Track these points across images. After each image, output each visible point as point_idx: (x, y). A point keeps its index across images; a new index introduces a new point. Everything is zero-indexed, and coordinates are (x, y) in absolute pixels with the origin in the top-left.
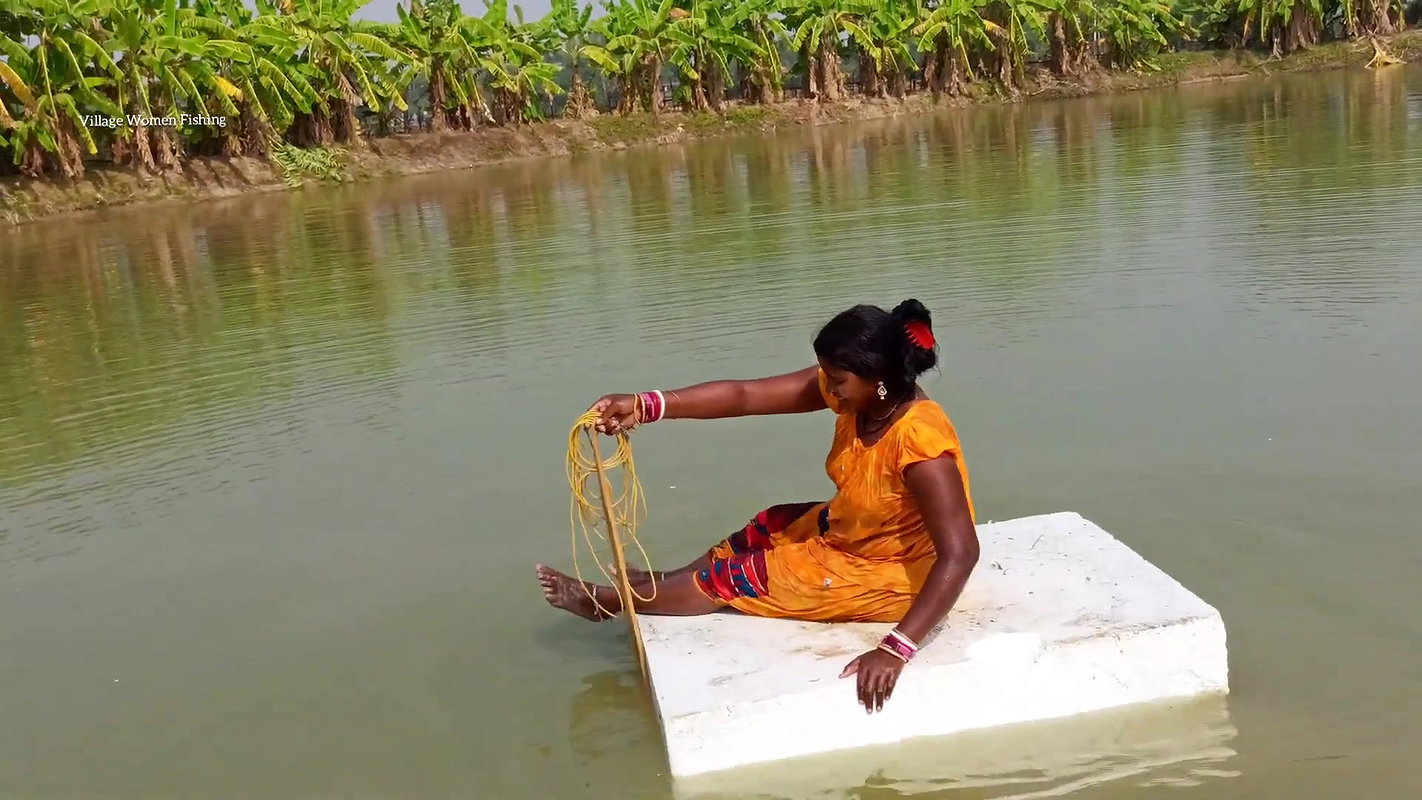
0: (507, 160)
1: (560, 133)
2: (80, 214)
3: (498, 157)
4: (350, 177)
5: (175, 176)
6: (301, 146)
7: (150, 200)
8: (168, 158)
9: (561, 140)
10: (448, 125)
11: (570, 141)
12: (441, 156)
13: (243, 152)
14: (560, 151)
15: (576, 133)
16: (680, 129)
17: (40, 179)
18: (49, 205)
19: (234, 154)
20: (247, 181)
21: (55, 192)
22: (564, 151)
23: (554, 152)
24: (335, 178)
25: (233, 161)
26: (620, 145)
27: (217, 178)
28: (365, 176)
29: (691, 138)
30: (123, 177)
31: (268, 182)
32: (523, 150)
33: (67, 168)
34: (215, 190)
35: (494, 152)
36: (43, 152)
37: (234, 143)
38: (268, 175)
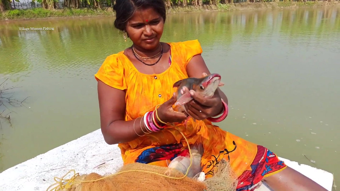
0: (259, 9)
1: (271, 4)
2: (185, 12)
3: (257, 8)
4: (229, 10)
5: (201, 7)
6: (222, 4)
7: (196, 11)
8: (200, 4)
9: (271, 6)
10: (249, 2)
11: (272, 6)
12: (247, 7)
13: (212, 4)
14: (270, 7)
15: (274, 4)
16: (296, 5)
17: (180, 6)
18: (180, 10)
19: (211, 4)
20: (212, 9)
21: (182, 8)
23: (268, 8)
24: (227, 10)
25: (211, 5)
26: (282, 7)
27: (207, 8)
28: (232, 10)
29: (297, 7)
30: (192, 7)
31: (215, 10)
32: (263, 7)
33: (184, 4)
34: (207, 10)
35: (257, 7)
36: (181, 1)
37: (211, 2)
38: (216, 8)
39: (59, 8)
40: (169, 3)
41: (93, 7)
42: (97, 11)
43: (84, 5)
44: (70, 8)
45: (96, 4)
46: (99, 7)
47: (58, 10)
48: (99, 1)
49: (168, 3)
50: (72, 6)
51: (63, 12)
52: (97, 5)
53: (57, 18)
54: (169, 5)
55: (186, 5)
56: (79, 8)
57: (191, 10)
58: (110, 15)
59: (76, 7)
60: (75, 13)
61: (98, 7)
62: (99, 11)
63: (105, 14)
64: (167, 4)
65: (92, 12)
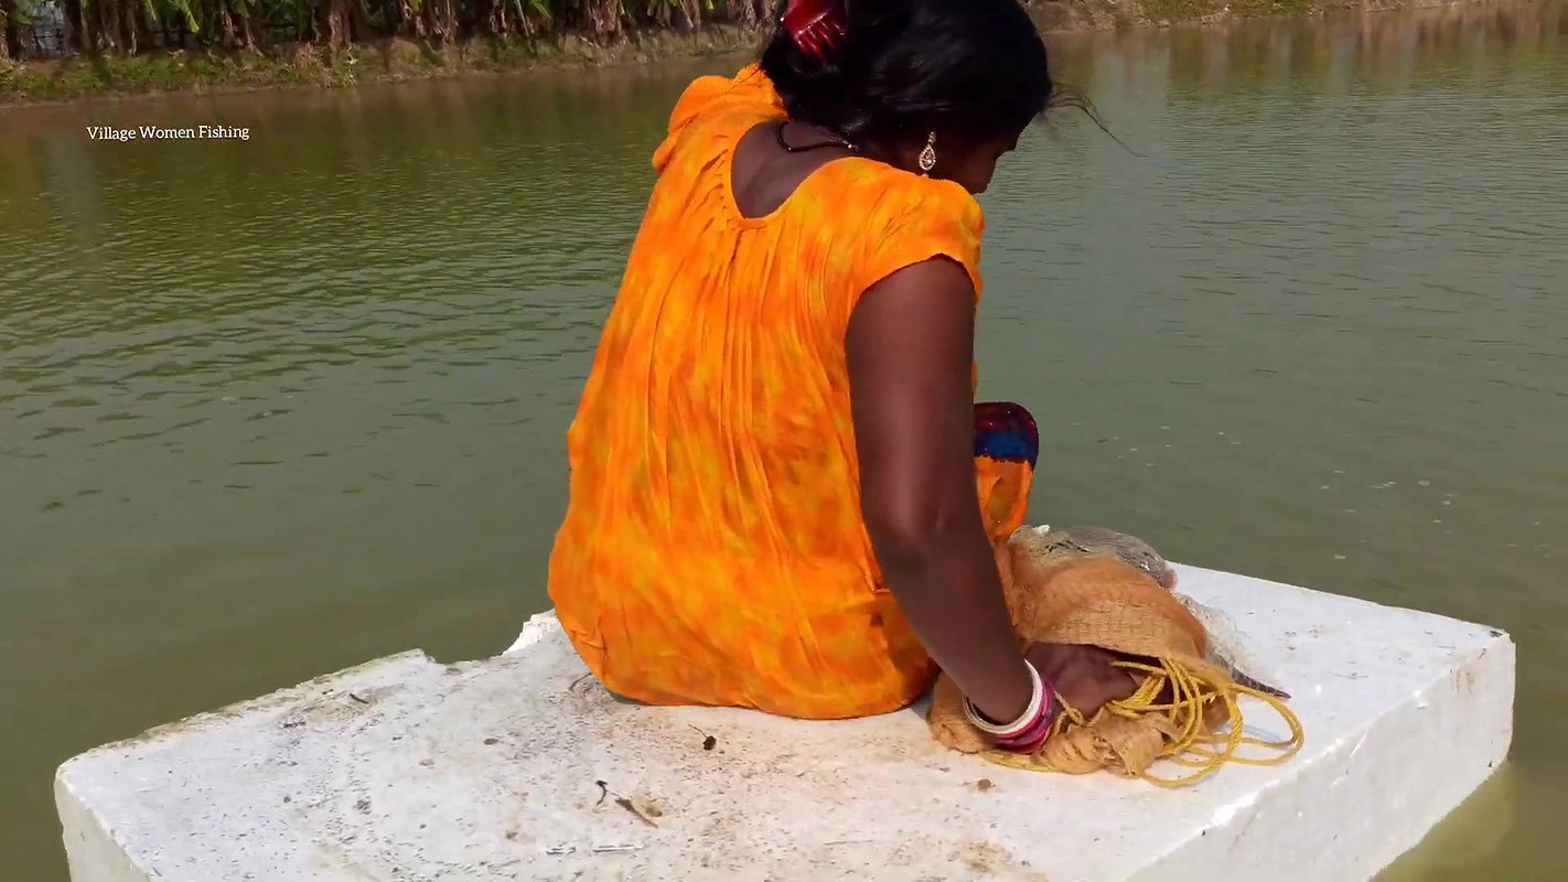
2: (694, 59)
11: (1117, 17)
14: (1106, 24)
15: (1126, 9)
16: (1226, 9)
17: (667, 27)
18: (671, 49)
21: (678, 40)
22: (1111, 26)
23: (1099, 26)
26: (1166, 22)
29: (1235, 18)
30: (731, 30)
32: (1073, 24)
33: (689, 20)
36: (671, 6)
39: (40, 56)
40: (612, 13)
41: (218, 43)
42: (240, 65)
43: (175, 37)
44: (94, 54)
45: (230, 29)
46: (251, 46)
47: (36, 66)
48: (248, 16)
49: (605, 16)
50: (106, 45)
51: (57, 75)
52: (240, 34)
53: (28, 104)
54: (614, 23)
55: (699, 22)
56: (142, 49)
57: (722, 47)
58: (307, 82)
59: (128, 45)
60: (124, 76)
61: (246, 44)
62: (248, 66)
63: (284, 78)
64: (602, 22)
65: (211, 68)
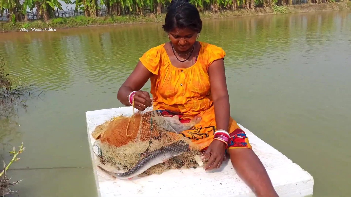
0: (323, 10)
2: (234, 17)
3: (321, 10)
4: (287, 12)
5: (253, 10)
6: (279, 6)
7: (247, 15)
8: (252, 7)
9: (338, 6)
10: (311, 3)
11: (340, 7)
12: (308, 9)
13: (267, 6)
14: (337, 9)
15: (342, 5)
17: (228, 10)
18: (229, 14)
19: (265, 7)
20: (266, 12)
21: (231, 13)
22: (338, 9)
23: (335, 9)
24: (284, 13)
25: (265, 8)
27: (261, 11)
28: (290, 12)
30: (243, 10)
31: (270, 13)
32: (328, 9)
33: (234, 8)
34: (260, 14)
35: (321, 8)
36: (230, 5)
37: (265, 4)
38: (271, 11)
39: (102, 16)
40: (217, 7)
41: (135, 13)
42: (139, 18)
43: (127, 12)
44: (112, 15)
45: (138, 10)
46: (142, 14)
47: (101, 18)
48: (141, 8)
49: (215, 7)
50: (114, 13)
51: (105, 19)
52: (139, 11)
53: (99, 25)
54: (217, 9)
55: (236, 8)
56: (120, 14)
57: (241, 14)
58: (152, 21)
59: (118, 14)
60: (117, 20)
61: (140, 13)
62: (141, 18)
63: (147, 20)
64: (214, 9)
65: (133, 18)
